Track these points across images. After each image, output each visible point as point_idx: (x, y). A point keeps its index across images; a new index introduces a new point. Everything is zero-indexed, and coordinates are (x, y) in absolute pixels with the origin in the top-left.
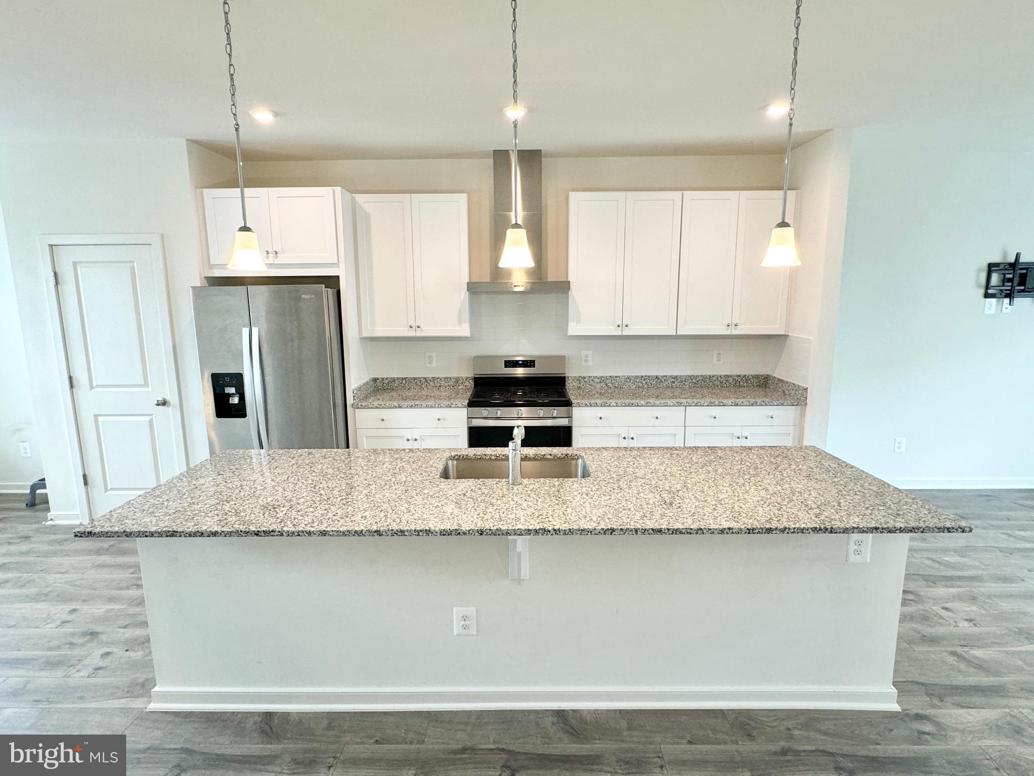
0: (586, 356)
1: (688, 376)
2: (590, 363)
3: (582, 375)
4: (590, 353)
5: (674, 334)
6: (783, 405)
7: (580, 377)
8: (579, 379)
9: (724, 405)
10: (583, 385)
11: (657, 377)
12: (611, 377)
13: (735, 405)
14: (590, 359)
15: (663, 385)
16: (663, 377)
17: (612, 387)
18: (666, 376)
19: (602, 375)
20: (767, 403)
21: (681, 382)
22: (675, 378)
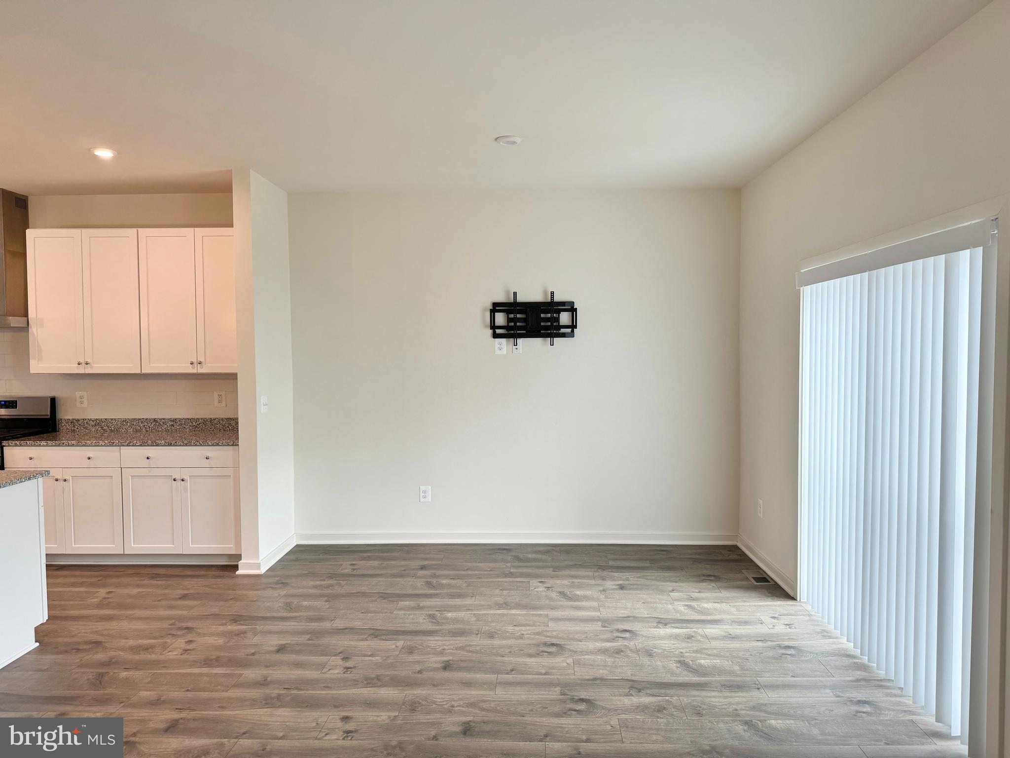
0: (81, 397)
1: (188, 419)
2: (85, 405)
3: (77, 417)
4: (84, 394)
5: (139, 372)
6: (218, 445)
7: (73, 419)
8: (72, 422)
9: (156, 446)
10: (77, 428)
11: (155, 420)
12: (106, 419)
13: (168, 445)
14: (85, 400)
15: (161, 428)
16: (161, 419)
17: (108, 430)
18: (164, 419)
19: (98, 418)
20: (202, 443)
21: (181, 425)
22: (174, 420)
